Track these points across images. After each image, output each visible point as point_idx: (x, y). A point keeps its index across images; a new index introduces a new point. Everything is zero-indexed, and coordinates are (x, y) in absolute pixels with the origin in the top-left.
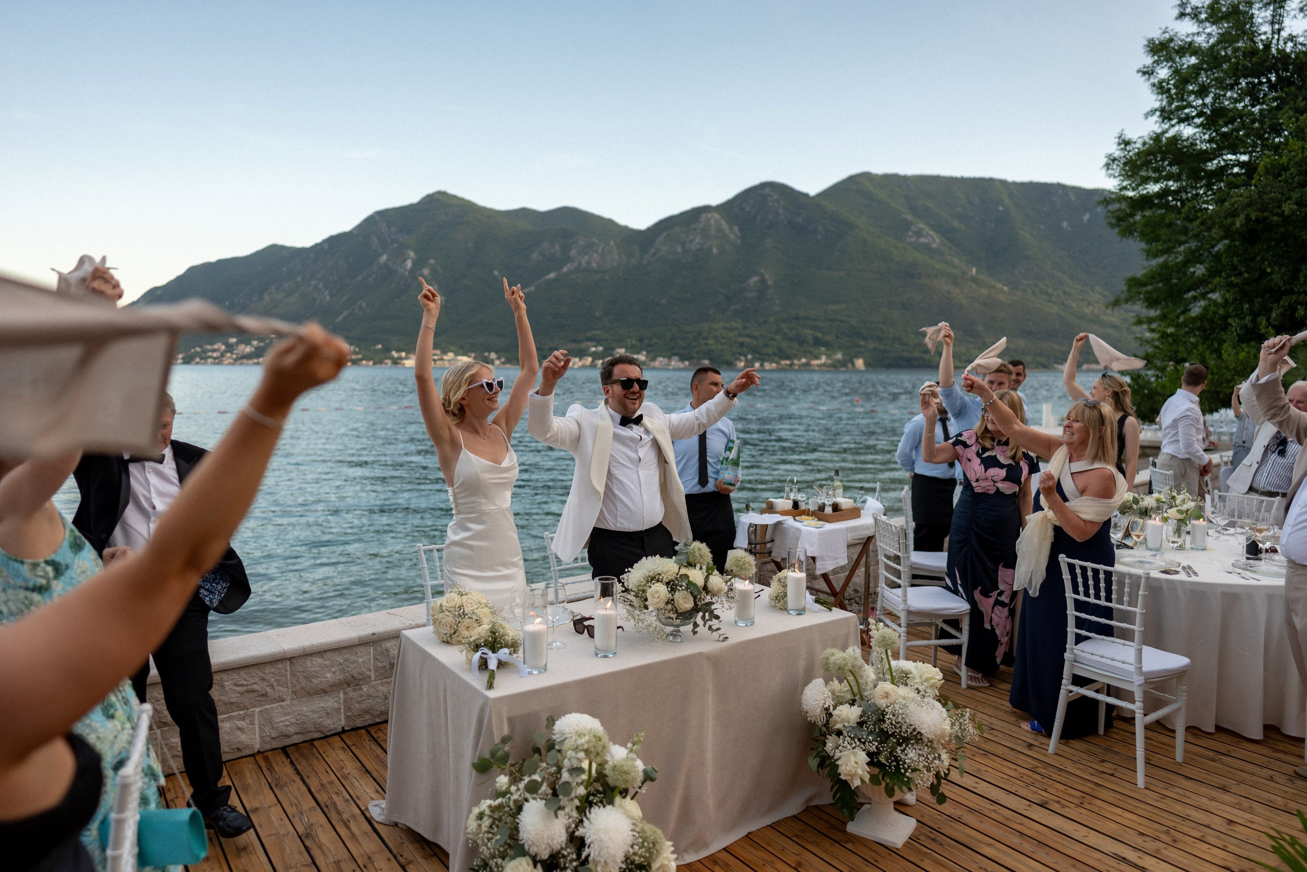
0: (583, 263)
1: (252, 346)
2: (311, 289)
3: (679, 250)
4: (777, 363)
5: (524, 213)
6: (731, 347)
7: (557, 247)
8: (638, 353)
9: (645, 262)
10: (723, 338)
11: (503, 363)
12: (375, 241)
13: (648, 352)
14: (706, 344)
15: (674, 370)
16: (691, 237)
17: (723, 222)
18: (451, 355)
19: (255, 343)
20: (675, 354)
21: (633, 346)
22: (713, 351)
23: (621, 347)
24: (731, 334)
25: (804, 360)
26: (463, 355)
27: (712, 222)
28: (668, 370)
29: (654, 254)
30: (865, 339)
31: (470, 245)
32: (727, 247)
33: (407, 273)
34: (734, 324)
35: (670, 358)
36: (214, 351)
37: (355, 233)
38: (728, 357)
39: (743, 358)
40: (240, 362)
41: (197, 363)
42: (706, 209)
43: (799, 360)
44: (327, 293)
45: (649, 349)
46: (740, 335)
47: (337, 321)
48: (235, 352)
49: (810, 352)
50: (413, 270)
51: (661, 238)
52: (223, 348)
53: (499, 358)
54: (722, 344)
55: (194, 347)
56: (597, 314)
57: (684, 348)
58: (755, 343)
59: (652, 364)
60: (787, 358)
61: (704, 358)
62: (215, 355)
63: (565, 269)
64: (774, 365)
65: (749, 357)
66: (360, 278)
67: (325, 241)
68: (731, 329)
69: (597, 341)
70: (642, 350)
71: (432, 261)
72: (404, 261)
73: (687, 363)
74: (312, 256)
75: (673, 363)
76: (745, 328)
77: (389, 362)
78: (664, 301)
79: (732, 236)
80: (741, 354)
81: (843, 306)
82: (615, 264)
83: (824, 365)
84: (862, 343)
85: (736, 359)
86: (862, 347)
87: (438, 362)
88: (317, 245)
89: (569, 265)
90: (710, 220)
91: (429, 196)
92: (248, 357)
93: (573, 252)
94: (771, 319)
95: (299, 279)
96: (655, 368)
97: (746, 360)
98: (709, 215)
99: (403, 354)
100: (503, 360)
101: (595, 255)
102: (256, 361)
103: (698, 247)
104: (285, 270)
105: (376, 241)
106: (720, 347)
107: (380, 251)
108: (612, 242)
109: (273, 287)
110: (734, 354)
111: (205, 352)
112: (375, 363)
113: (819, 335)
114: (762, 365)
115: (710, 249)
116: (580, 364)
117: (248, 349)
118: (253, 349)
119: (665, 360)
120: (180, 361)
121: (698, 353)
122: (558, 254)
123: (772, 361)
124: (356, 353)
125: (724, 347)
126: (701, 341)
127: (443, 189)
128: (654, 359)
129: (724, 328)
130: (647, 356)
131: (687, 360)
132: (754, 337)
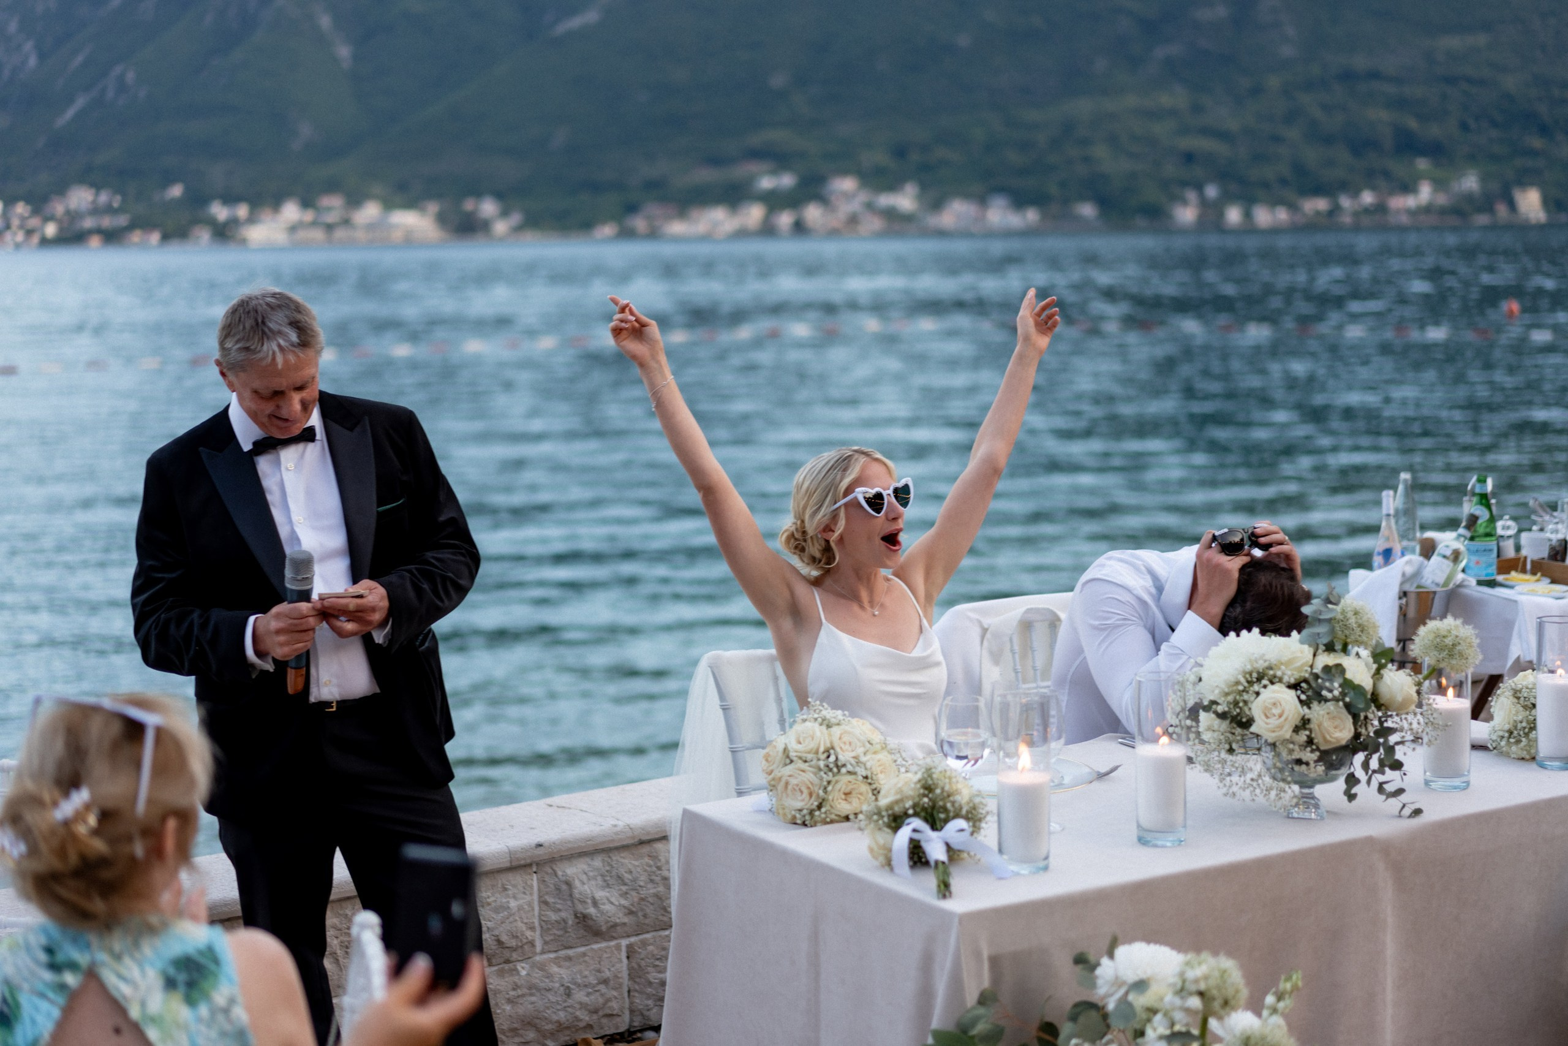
4: (1292, 207)
6: (1158, 165)
8: (894, 189)
10: (1136, 139)
11: (518, 229)
13: (924, 187)
14: (1086, 160)
15: (998, 233)
18: (370, 211)
20: (1000, 190)
21: (878, 170)
22: (1108, 177)
23: (844, 172)
24: (1159, 128)
25: (1368, 198)
26: (406, 208)
28: (978, 233)
30: (1544, 130)
34: (1165, 100)
35: (983, 201)
39: (1192, 196)
43: (1355, 193)
44: (29, 46)
45: (925, 177)
46: (1184, 130)
47: (60, 122)
49: (1387, 174)
53: (505, 213)
54: (1132, 157)
56: (778, 81)
57: (1025, 171)
58: (1226, 150)
59: (934, 219)
60: (1318, 190)
61: (1082, 198)
64: (1282, 215)
65: (1212, 191)
68: (1158, 114)
69: (780, 160)
70: (904, 180)
73: (1032, 216)
75: (993, 214)
76: (1197, 109)
77: (204, 235)
78: (963, 41)
80: (1185, 184)
81: (1481, 39)
83: (1427, 209)
84: (1537, 143)
85: (1173, 200)
86: (1533, 153)
87: (338, 232)
94: (1274, 82)
96: (941, 234)
97: (1204, 203)
99: (242, 211)
100: (516, 218)
106: (1126, 165)
110: (1165, 184)
112: (166, 237)
113: (1413, 124)
114: (1248, 215)
119: (972, 207)
121: (1063, 184)
123: (1275, 202)
124: (109, 210)
125: (1140, 166)
126: (1073, 151)
128: (937, 205)
129: (1138, 111)
130: (920, 197)
131: (1031, 204)
132: (1223, 135)
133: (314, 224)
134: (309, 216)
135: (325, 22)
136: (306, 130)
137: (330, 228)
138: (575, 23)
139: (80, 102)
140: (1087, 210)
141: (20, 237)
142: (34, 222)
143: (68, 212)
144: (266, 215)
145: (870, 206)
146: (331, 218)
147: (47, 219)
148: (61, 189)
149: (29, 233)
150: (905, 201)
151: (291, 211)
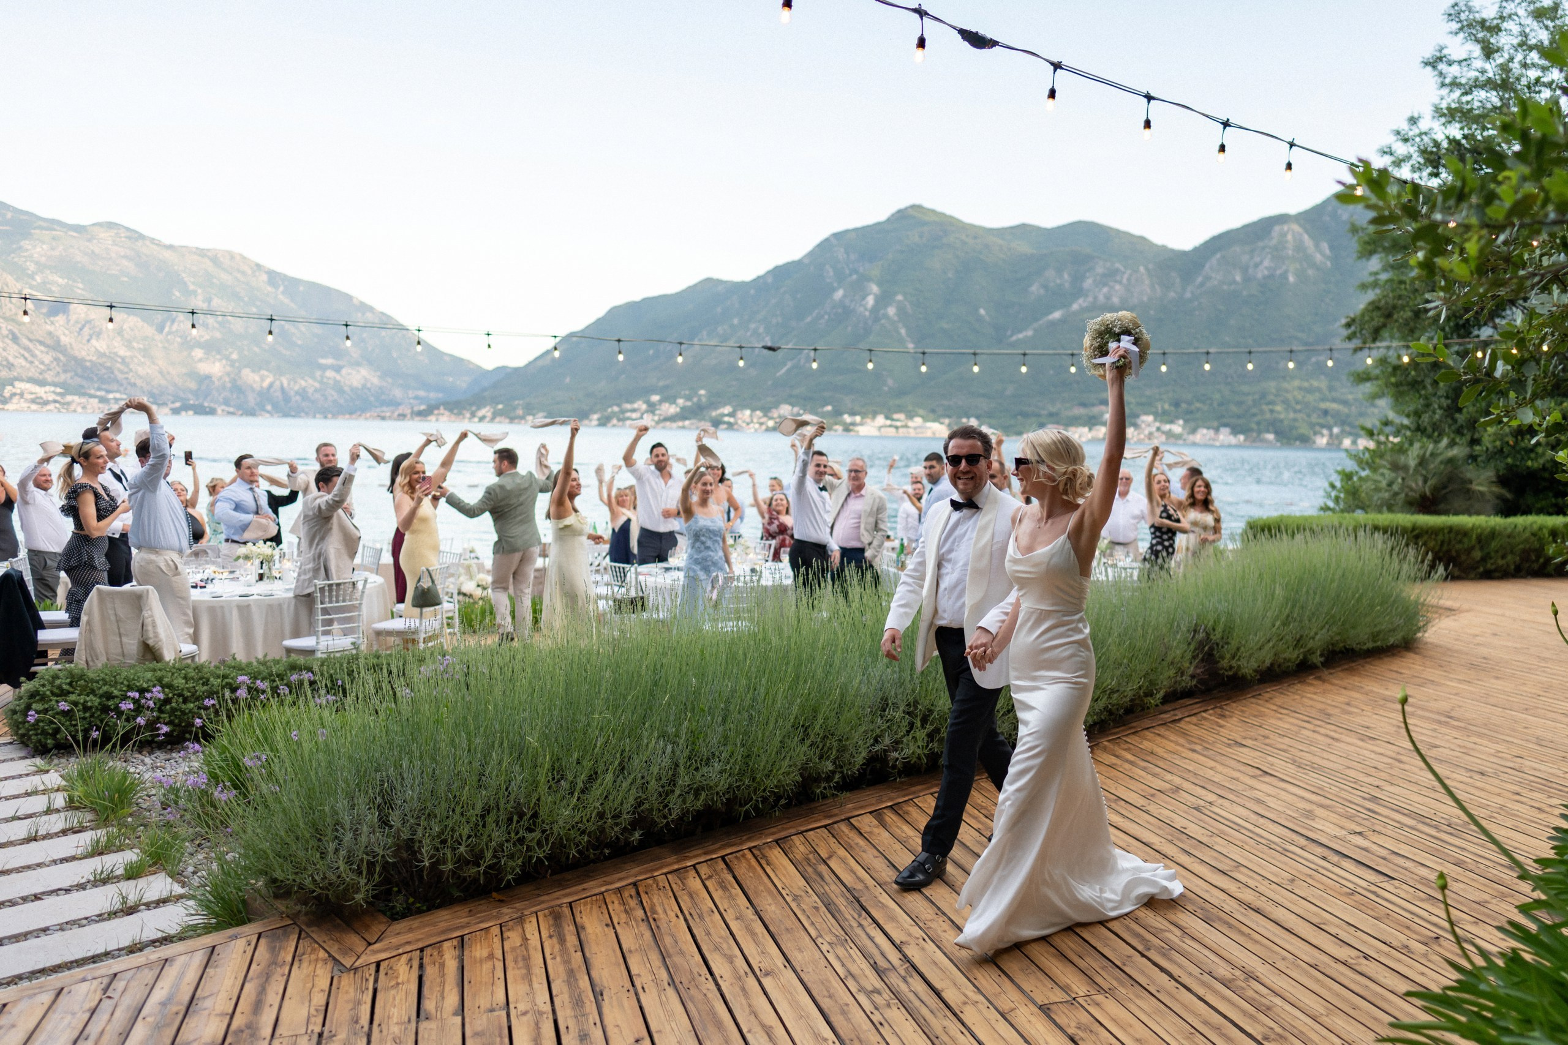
0: (1101, 298)
1: (677, 405)
2: (749, 334)
3: (1238, 278)
5: (1023, 230)
6: (1309, 416)
7: (1066, 276)
8: (1171, 422)
9: (1188, 295)
10: (1297, 403)
12: (830, 272)
13: (1186, 421)
14: (1272, 411)
15: (1222, 446)
16: (1257, 259)
17: (1306, 237)
18: (918, 421)
19: (681, 401)
20: (1226, 425)
21: (1165, 413)
22: (1281, 421)
24: (1310, 398)
26: (934, 421)
27: (1289, 237)
28: (1212, 446)
29: (1202, 284)
31: (950, 275)
32: (1310, 272)
33: (867, 313)
34: (1315, 383)
35: (1217, 430)
36: (634, 410)
37: (806, 261)
38: (1304, 430)
39: (1325, 432)
40: (662, 425)
41: (614, 426)
42: (1282, 219)
45: (1188, 417)
46: (1323, 400)
47: (778, 374)
48: (657, 412)
50: (875, 310)
51: (1214, 260)
52: (644, 407)
54: (1295, 411)
55: (611, 406)
57: (1239, 417)
58: (1346, 410)
59: (1191, 438)
61: (1268, 432)
62: (634, 415)
63: (1075, 307)
65: (1336, 430)
66: (809, 319)
67: (768, 272)
68: (1310, 391)
70: (1177, 418)
71: (900, 297)
72: (864, 298)
73: (1242, 437)
74: (752, 292)
75: (1221, 437)
76: (1331, 388)
77: (839, 428)
79: (1318, 257)
80: (1323, 426)
82: (1145, 299)
85: (1315, 434)
87: (901, 430)
88: (759, 277)
89: (1081, 301)
90: (1284, 235)
91: (899, 211)
92: (672, 419)
93: (1088, 283)
95: (736, 321)
96: (1195, 445)
97: (1331, 435)
98: (1285, 228)
99: (858, 419)
101: (1118, 287)
102: (680, 424)
103: (1266, 273)
104: (719, 310)
105: (831, 274)
106: (1292, 415)
107: (835, 285)
108: (1142, 269)
109: (705, 333)
110: (1312, 426)
111: (623, 412)
115: (1284, 276)
116: (1090, 436)
117: (672, 410)
118: (678, 410)
119: (1211, 433)
120: (595, 423)
121: (1258, 423)
122: (1067, 285)
125: (1299, 416)
126: (1265, 407)
127: (917, 202)
128: (1193, 431)
129: (1300, 388)
130: (1184, 427)
131: (1241, 432)
132: (1345, 403)
133: (890, 426)
134: (889, 422)
135: (903, 331)
136: (890, 382)
137: (897, 428)
138: (1021, 336)
139: (789, 365)
140: (1270, 437)
141: (757, 426)
142: (764, 420)
143: (780, 417)
144: (868, 421)
145: (1158, 429)
146: (898, 424)
147: (771, 418)
148: (776, 405)
149: (761, 424)
150: (1177, 428)
151: (880, 420)
